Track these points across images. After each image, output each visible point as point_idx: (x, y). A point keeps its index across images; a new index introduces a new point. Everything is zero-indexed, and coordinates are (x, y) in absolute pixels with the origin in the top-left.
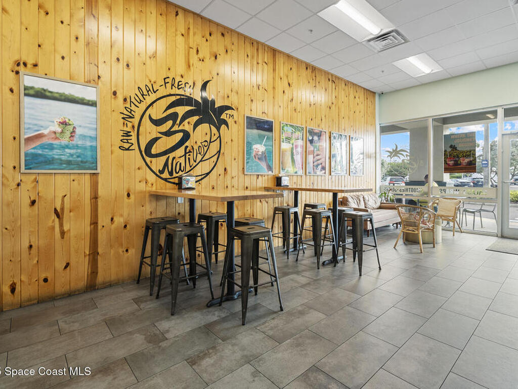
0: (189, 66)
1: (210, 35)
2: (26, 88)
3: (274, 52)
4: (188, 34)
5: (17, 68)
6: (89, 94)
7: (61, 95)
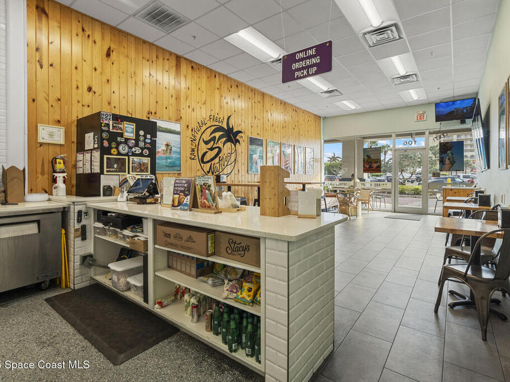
0: (221, 108)
1: (231, 87)
3: (263, 95)
4: (221, 88)
5: (148, 116)
6: (176, 127)
7: (166, 129)
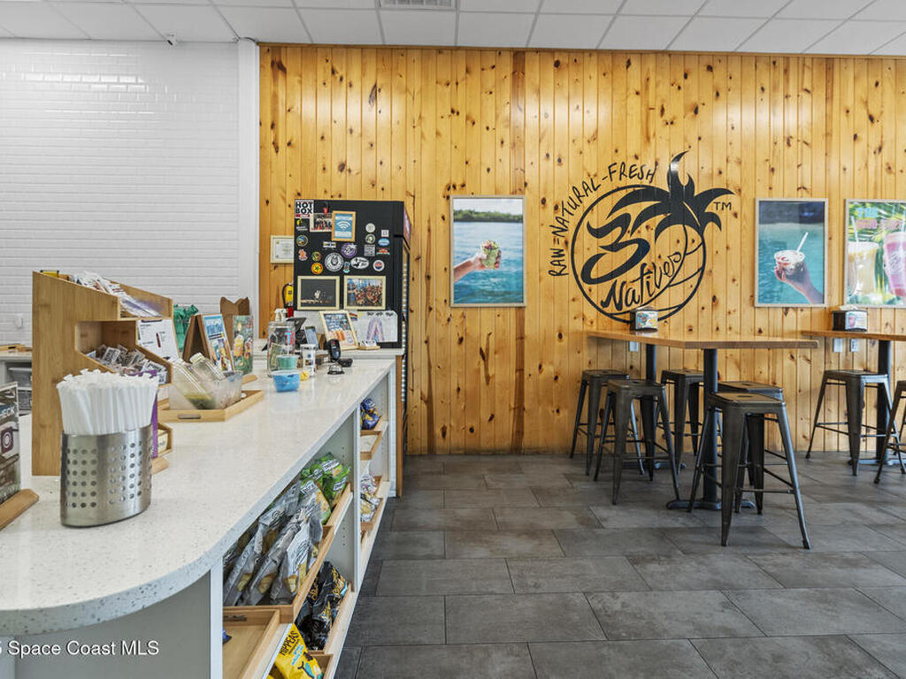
0: (648, 139)
1: (686, 76)
2: (455, 213)
3: (828, 64)
4: (647, 88)
5: (448, 193)
6: (514, 207)
7: (487, 214)
